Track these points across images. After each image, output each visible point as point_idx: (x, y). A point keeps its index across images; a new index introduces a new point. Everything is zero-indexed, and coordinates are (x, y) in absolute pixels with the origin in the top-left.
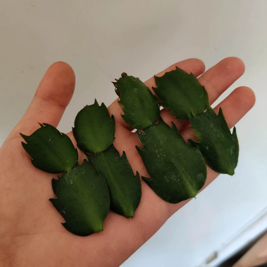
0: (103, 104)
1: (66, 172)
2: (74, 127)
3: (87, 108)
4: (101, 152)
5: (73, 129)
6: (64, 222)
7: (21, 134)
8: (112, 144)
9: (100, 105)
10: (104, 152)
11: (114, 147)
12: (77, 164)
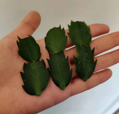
0: (63, 28)
1: (32, 62)
2: (46, 37)
3: (55, 29)
4: (56, 54)
5: (45, 37)
6: (23, 85)
7: (18, 36)
8: (63, 51)
9: (62, 29)
10: (58, 54)
11: (63, 53)
12: (38, 60)
